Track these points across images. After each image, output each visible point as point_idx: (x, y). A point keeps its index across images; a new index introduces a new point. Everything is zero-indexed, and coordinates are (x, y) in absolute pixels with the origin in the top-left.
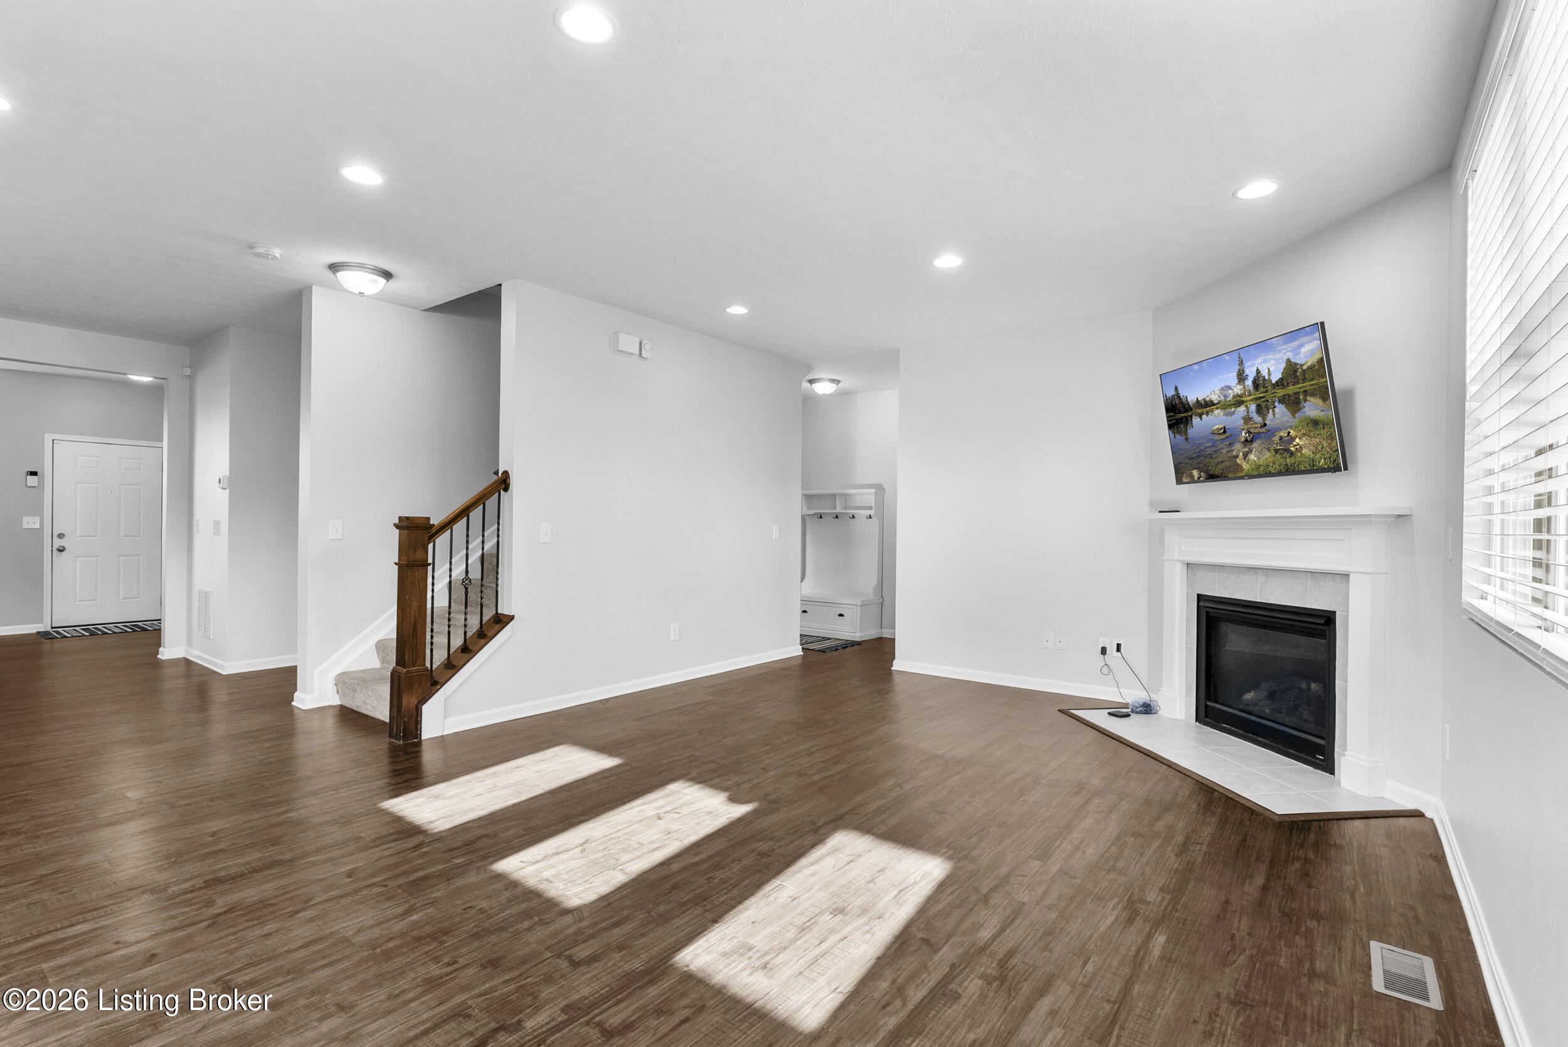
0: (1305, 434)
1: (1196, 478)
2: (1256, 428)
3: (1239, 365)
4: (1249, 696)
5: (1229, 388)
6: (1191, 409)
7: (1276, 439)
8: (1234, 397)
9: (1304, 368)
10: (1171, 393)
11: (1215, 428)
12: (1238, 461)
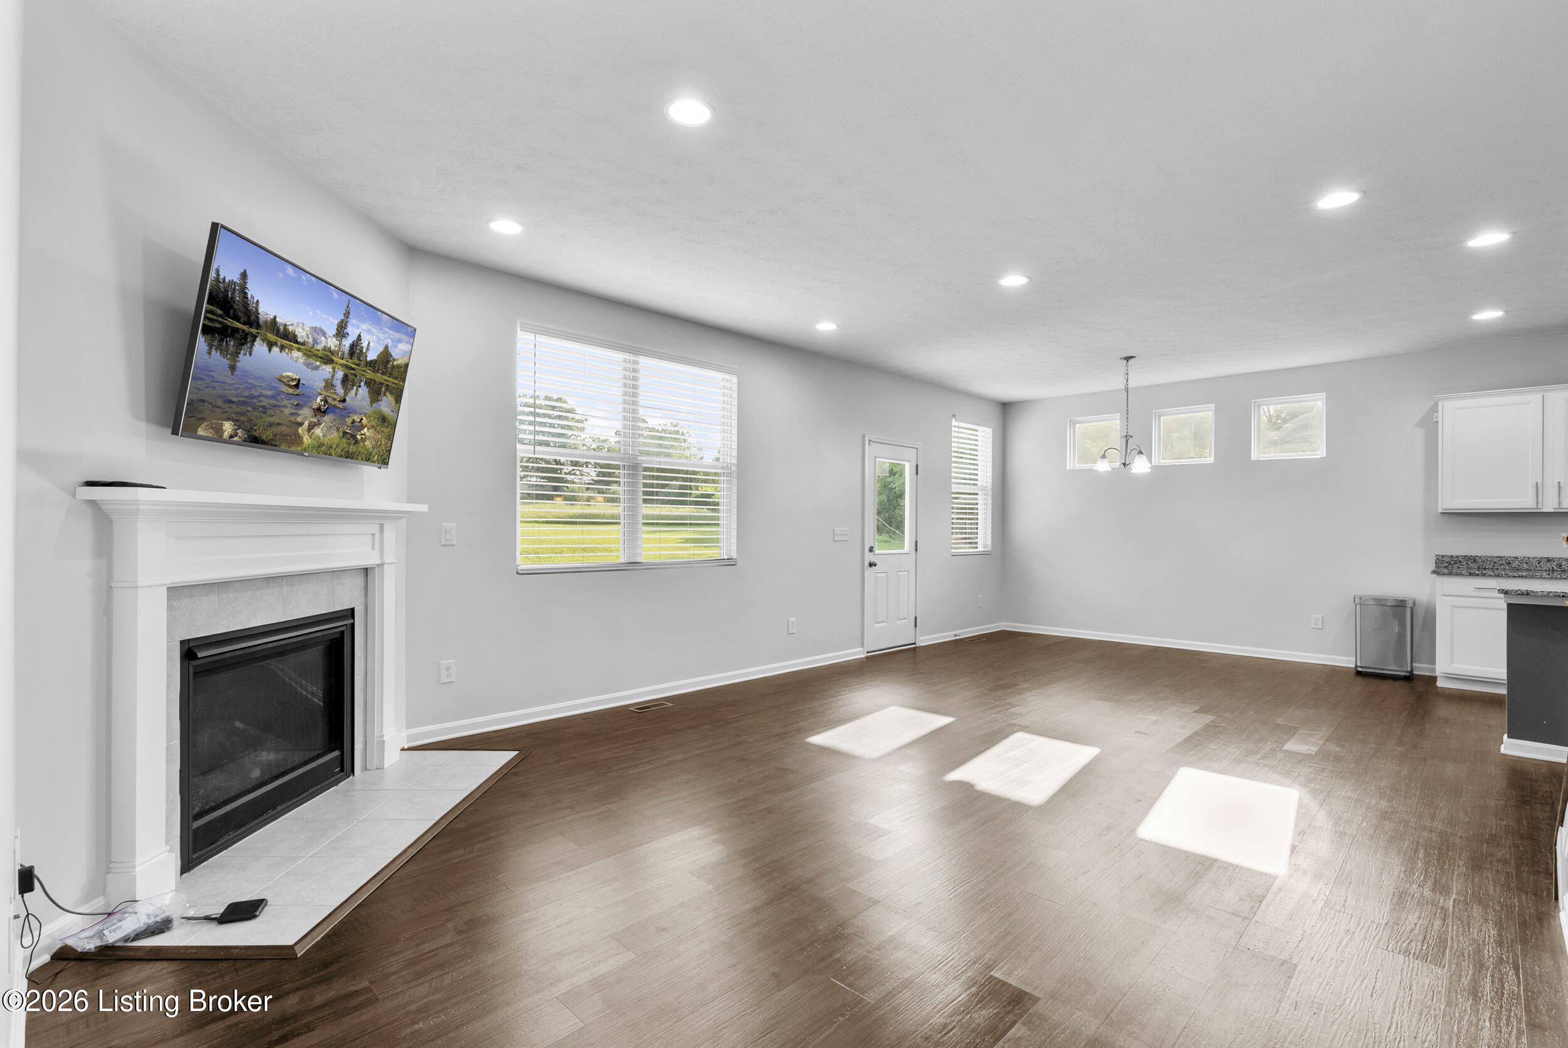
0: (373, 427)
1: (226, 435)
2: (335, 399)
3: (345, 314)
5: (324, 334)
6: (258, 326)
7: (349, 420)
8: (324, 348)
9: (395, 363)
11: (284, 374)
12: (300, 430)
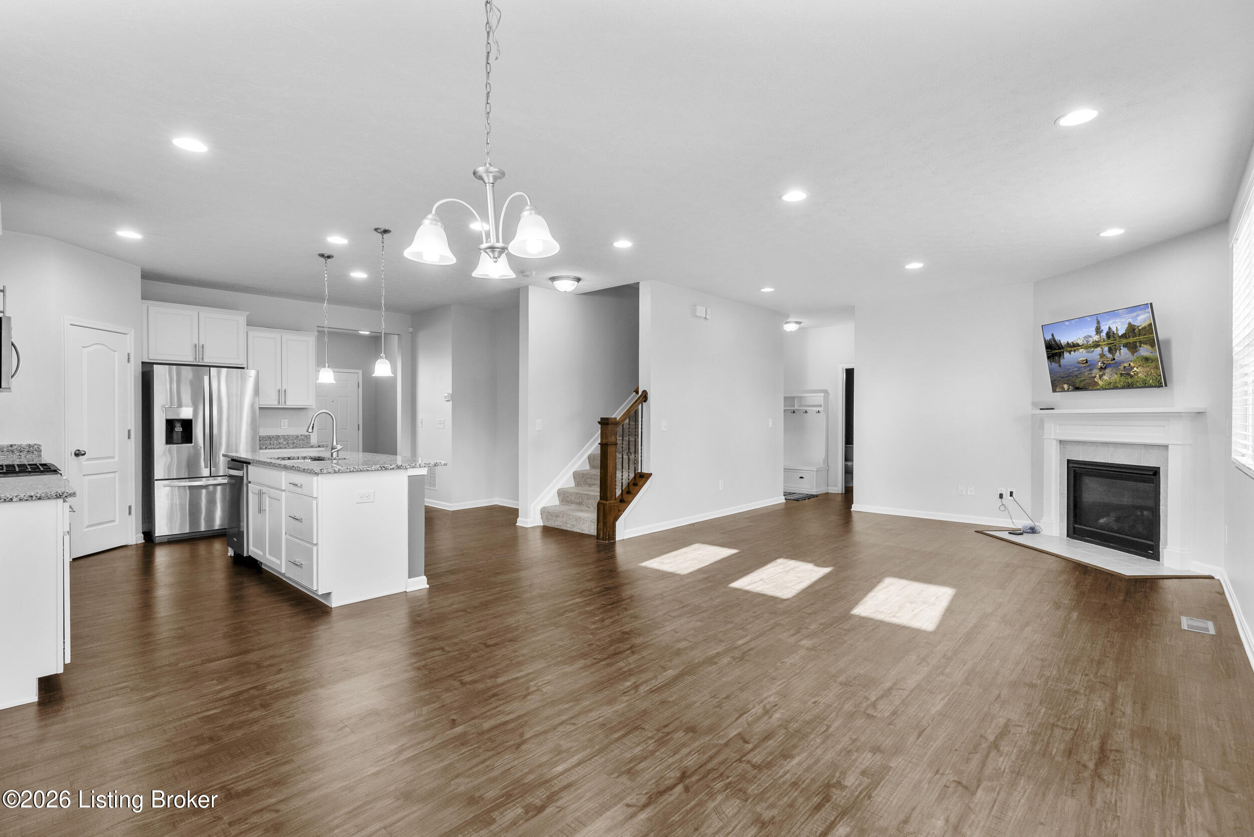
0: (1140, 365)
1: (1066, 389)
2: (1108, 361)
3: (1097, 324)
4: (1102, 521)
5: (1090, 337)
6: (1063, 348)
7: (1122, 367)
8: (1093, 342)
9: (1140, 328)
10: (1049, 337)
11: (1079, 360)
12: (1096, 379)
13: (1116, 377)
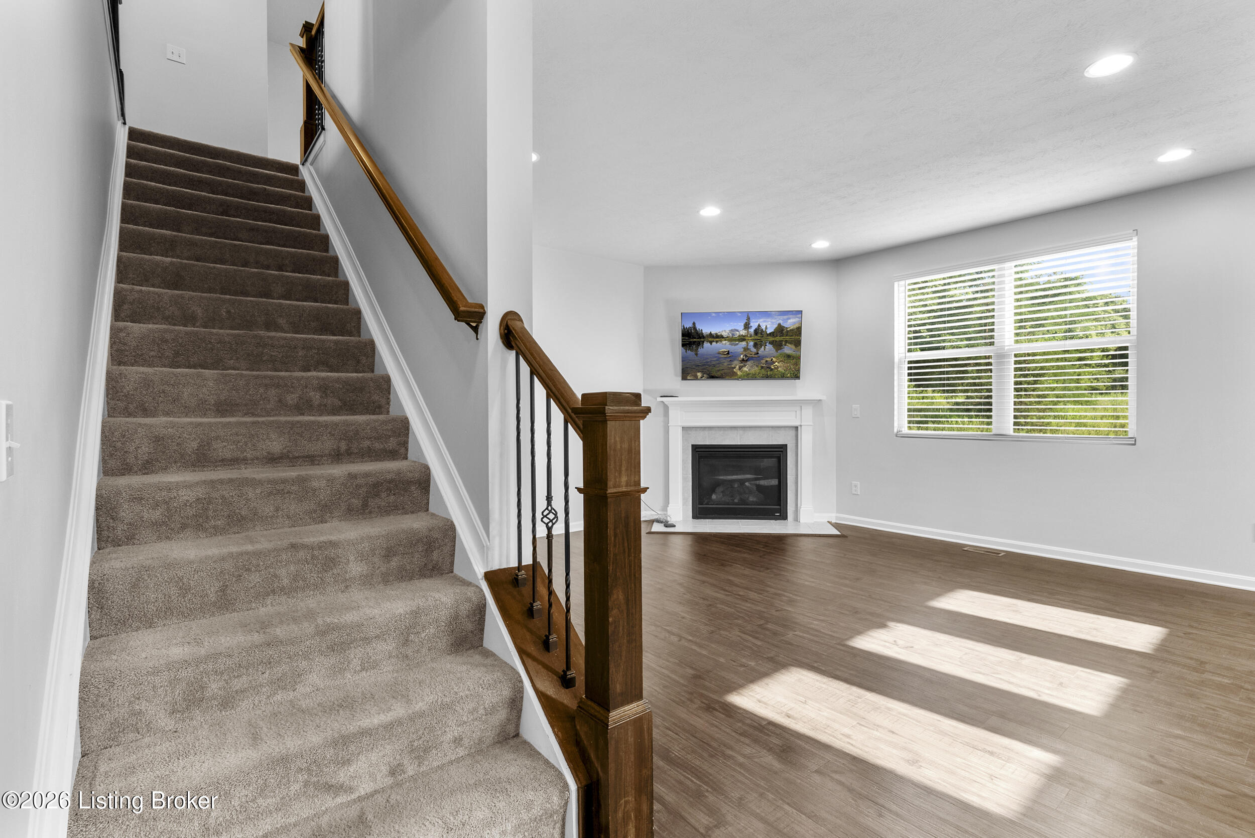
0: (782, 361)
1: (698, 377)
2: (751, 354)
3: (747, 320)
4: (714, 497)
5: (737, 331)
6: (704, 337)
7: (764, 361)
8: (739, 336)
9: (788, 329)
10: (688, 325)
11: (720, 351)
13: (756, 370)
